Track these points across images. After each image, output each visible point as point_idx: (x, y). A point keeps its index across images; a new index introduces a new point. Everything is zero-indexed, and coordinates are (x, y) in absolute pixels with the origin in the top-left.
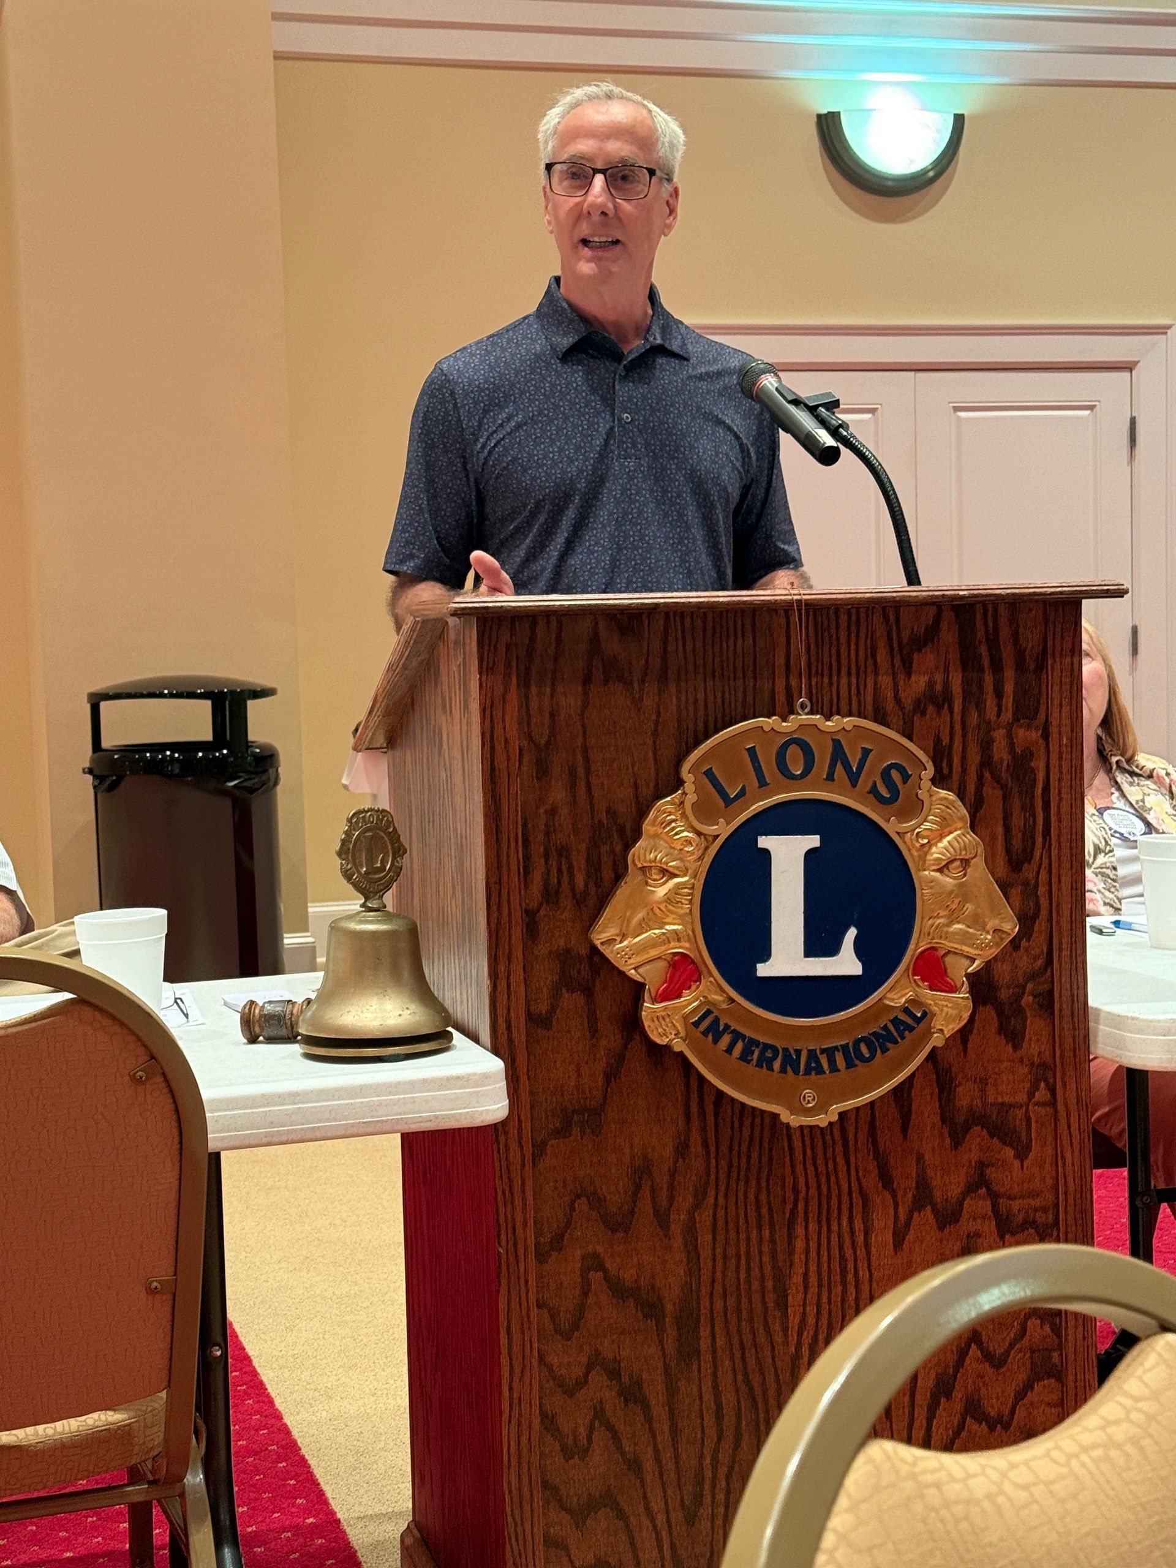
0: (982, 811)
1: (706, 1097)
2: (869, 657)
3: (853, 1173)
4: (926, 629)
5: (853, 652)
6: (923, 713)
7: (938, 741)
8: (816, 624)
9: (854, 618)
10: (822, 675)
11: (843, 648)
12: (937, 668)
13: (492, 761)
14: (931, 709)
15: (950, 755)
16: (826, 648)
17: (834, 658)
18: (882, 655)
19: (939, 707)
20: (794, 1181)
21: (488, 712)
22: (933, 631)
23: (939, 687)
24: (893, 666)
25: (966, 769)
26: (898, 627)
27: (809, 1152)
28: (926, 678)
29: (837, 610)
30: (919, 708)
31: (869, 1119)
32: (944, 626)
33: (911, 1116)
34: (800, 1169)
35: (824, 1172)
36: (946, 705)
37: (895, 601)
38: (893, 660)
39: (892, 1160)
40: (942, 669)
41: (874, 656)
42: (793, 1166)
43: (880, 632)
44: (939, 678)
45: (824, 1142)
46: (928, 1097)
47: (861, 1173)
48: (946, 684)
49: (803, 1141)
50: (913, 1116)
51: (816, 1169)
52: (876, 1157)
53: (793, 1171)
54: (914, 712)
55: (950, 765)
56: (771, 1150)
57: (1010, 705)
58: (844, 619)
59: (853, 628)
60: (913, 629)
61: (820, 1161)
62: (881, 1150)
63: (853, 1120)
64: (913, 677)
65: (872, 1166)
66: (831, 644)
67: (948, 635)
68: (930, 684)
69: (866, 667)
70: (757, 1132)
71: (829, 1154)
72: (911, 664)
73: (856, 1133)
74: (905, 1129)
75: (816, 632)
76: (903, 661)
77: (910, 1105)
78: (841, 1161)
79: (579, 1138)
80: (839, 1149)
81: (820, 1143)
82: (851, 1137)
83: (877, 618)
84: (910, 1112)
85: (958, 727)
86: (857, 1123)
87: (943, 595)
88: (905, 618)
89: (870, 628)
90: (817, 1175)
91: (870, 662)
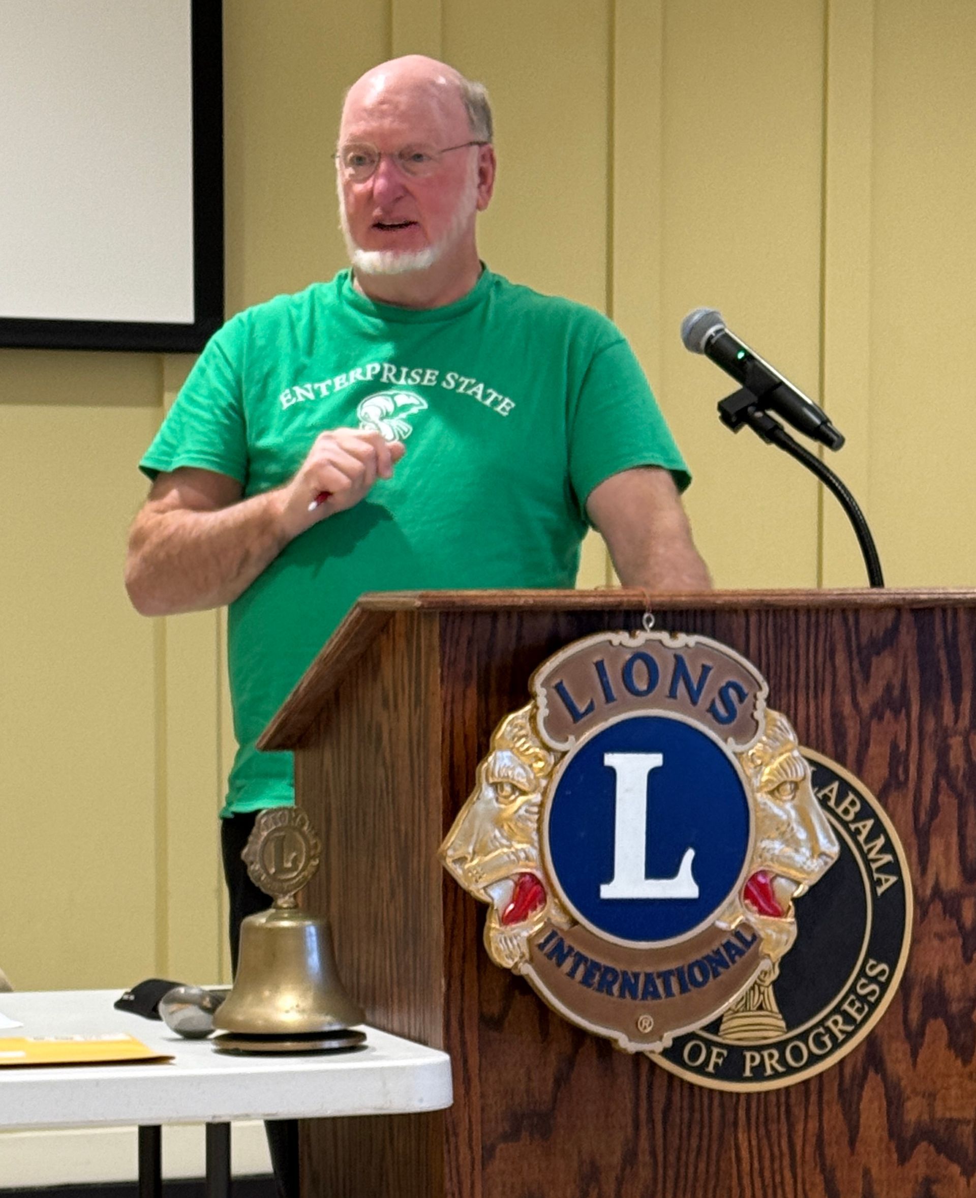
0: (937, 821)
1: (655, 1104)
2: (828, 658)
3: (799, 1186)
4: (885, 632)
5: (811, 656)
6: (881, 718)
7: (894, 746)
8: (775, 625)
9: (813, 619)
10: (780, 678)
11: (802, 652)
12: (895, 672)
13: (452, 757)
14: (888, 714)
15: (907, 760)
16: (785, 649)
17: (793, 659)
18: (840, 658)
19: (896, 713)
20: (741, 1192)
21: (448, 708)
22: (892, 633)
23: (896, 693)
24: (851, 669)
25: (921, 778)
26: (857, 629)
27: (756, 1165)
28: (885, 683)
29: (796, 611)
30: (877, 712)
31: (816, 1131)
32: (903, 629)
33: (858, 1132)
34: (746, 1181)
35: (771, 1184)
36: (904, 711)
37: (856, 603)
38: (851, 664)
39: (838, 1174)
40: (900, 673)
41: (832, 658)
42: (740, 1178)
43: (839, 635)
44: (897, 682)
45: (772, 1155)
46: (877, 1111)
47: (807, 1187)
48: (904, 688)
49: (751, 1152)
50: (861, 1130)
51: (763, 1181)
52: (823, 1171)
53: (740, 1184)
54: (872, 716)
55: (906, 771)
56: (718, 1161)
57: (967, 712)
58: (803, 619)
59: (813, 631)
60: (871, 633)
61: (767, 1174)
62: (828, 1162)
63: (801, 1132)
64: (872, 680)
65: (819, 1179)
66: (790, 647)
67: (907, 638)
68: (889, 688)
69: (824, 668)
70: (705, 1143)
71: (776, 1166)
72: (870, 667)
73: (804, 1145)
74: (852, 1143)
75: (775, 634)
76: (861, 663)
77: (859, 1117)
78: (788, 1174)
79: (528, 1143)
80: (786, 1162)
81: (767, 1155)
82: (798, 1149)
83: (836, 620)
84: (857, 1127)
85: (915, 734)
86: (804, 1136)
87: (904, 599)
88: (864, 621)
89: (829, 630)
90: (764, 1187)
91: (828, 664)
